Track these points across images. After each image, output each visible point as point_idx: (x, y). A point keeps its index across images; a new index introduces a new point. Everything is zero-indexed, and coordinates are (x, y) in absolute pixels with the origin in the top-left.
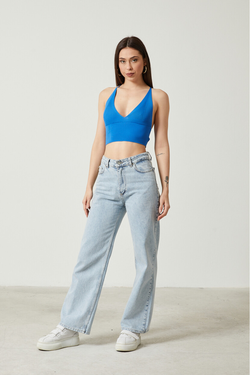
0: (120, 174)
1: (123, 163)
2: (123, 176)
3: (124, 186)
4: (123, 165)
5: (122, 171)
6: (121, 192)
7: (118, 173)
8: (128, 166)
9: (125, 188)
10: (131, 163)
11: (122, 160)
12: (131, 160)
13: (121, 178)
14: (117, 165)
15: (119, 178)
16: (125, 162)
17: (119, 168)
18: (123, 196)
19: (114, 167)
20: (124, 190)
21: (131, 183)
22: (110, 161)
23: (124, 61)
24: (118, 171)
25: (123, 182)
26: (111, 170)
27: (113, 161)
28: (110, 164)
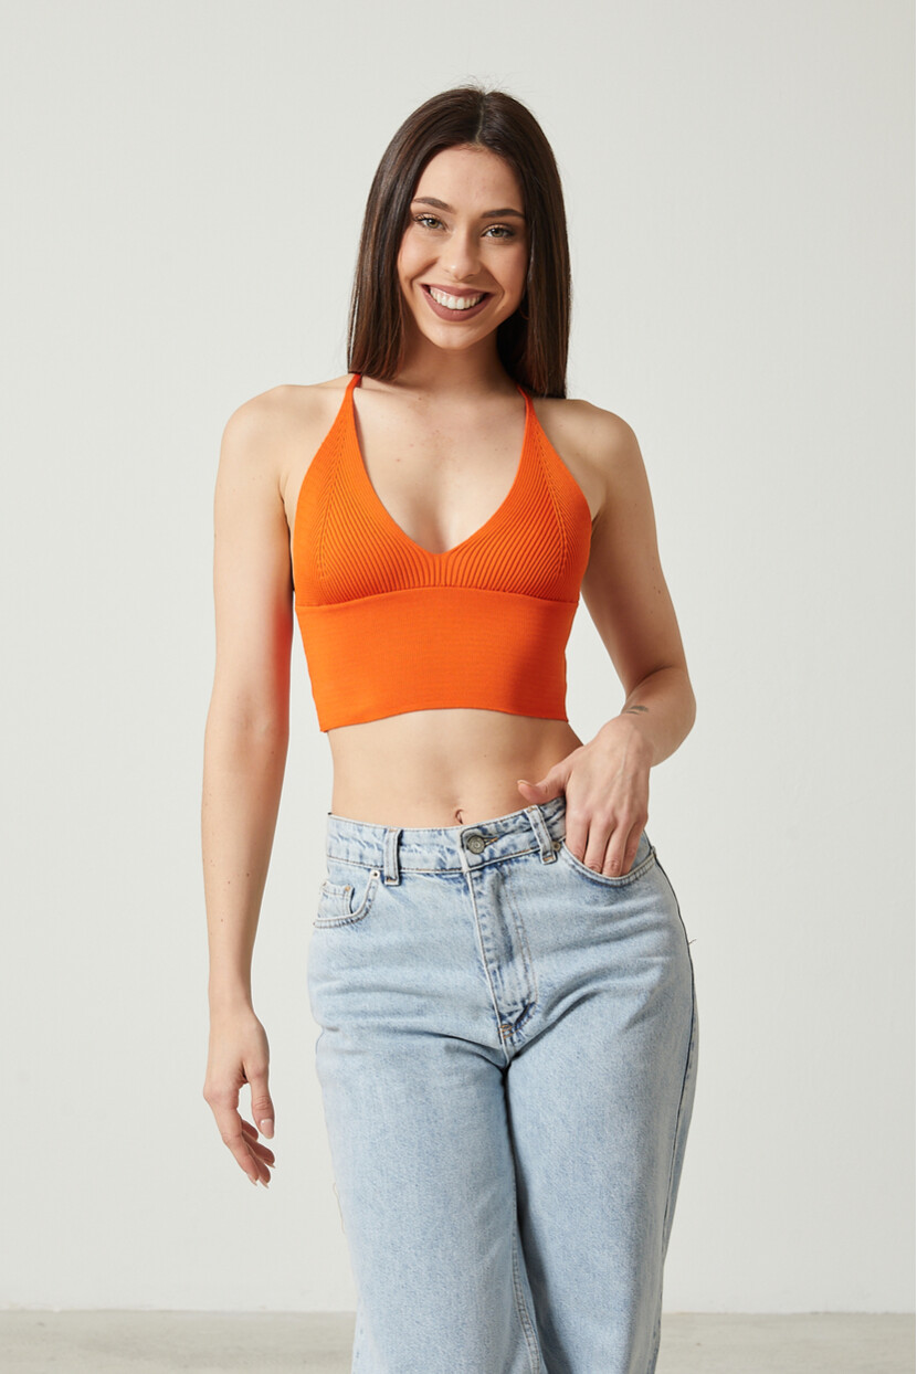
0: (492, 910)
1: (503, 843)
2: (509, 919)
3: (521, 975)
4: (497, 854)
5: (502, 891)
6: (502, 1017)
7: (480, 901)
8: (533, 859)
9: (524, 987)
10: (547, 842)
11: (491, 829)
12: (547, 820)
13: (499, 934)
14: (464, 859)
15: (487, 933)
16: (512, 836)
17: (477, 874)
18: (515, 1036)
19: (443, 871)
20: (519, 1001)
21: (561, 955)
22: (404, 840)
23: (435, 222)
24: (477, 888)
25: (509, 953)
26: (420, 889)
27: (425, 836)
28: (409, 859)
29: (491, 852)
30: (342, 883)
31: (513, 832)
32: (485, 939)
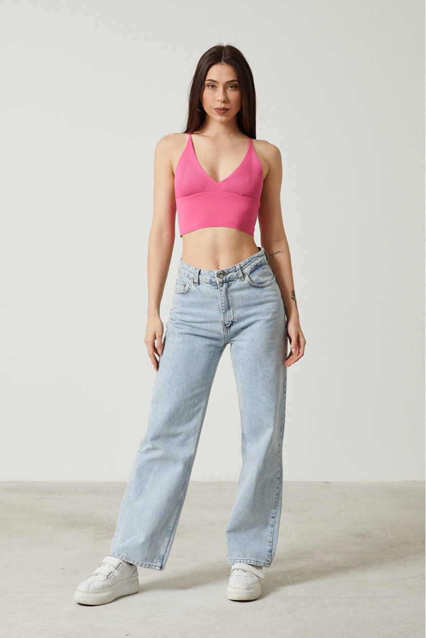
0: (224, 295)
1: (229, 275)
2: (229, 297)
3: (232, 314)
4: (227, 279)
5: (228, 290)
6: (225, 325)
7: (221, 293)
8: (237, 280)
9: (233, 317)
10: (241, 275)
11: (226, 271)
12: (241, 268)
13: (226, 302)
14: (218, 280)
15: (223, 302)
16: (232, 273)
17: (221, 285)
18: (228, 331)
19: (211, 282)
20: (230, 320)
21: (244, 308)
22: (201, 273)
23: (213, 86)
24: (221, 289)
25: (229, 308)
26: (205, 288)
27: (207, 272)
28: (202, 278)
29: (226, 278)
30: (182, 282)
31: (232, 272)
32: (222, 303)
